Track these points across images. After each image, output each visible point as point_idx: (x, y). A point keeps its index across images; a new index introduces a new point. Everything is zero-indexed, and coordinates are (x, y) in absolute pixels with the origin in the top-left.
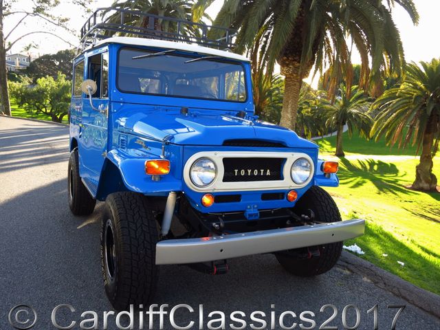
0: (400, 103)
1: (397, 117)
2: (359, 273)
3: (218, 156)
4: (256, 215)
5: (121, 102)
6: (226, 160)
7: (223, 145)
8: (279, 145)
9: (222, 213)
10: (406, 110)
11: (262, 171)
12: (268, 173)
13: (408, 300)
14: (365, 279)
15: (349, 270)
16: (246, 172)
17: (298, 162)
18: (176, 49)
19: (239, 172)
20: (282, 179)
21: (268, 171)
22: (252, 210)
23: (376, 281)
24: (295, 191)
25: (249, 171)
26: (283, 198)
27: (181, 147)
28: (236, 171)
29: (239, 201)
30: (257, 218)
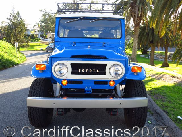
3: (68, 63)
6: (72, 65)
7: (71, 58)
8: (104, 58)
9: (75, 89)
11: (94, 70)
12: (98, 71)
16: (85, 70)
18: (85, 17)
19: (81, 70)
20: (105, 74)
21: (98, 70)
22: (88, 88)
25: (87, 70)
26: (108, 84)
27: (51, 59)
28: (80, 70)
29: (82, 84)
30: (91, 93)
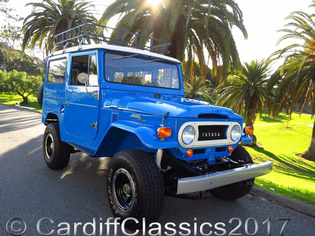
0: (233, 88)
1: (231, 97)
2: (258, 195)
3: (196, 124)
4: (213, 161)
5: (107, 89)
6: (199, 127)
7: (198, 118)
9: (194, 161)
10: (236, 94)
11: (216, 133)
12: (219, 135)
13: (293, 209)
14: (263, 199)
15: (251, 194)
17: (234, 128)
18: (140, 54)
20: (226, 138)
21: (219, 133)
22: (211, 158)
23: (270, 199)
24: (232, 145)
25: (209, 134)
26: (226, 150)
27: (176, 119)
28: (203, 134)
29: (204, 152)
30: (214, 163)
